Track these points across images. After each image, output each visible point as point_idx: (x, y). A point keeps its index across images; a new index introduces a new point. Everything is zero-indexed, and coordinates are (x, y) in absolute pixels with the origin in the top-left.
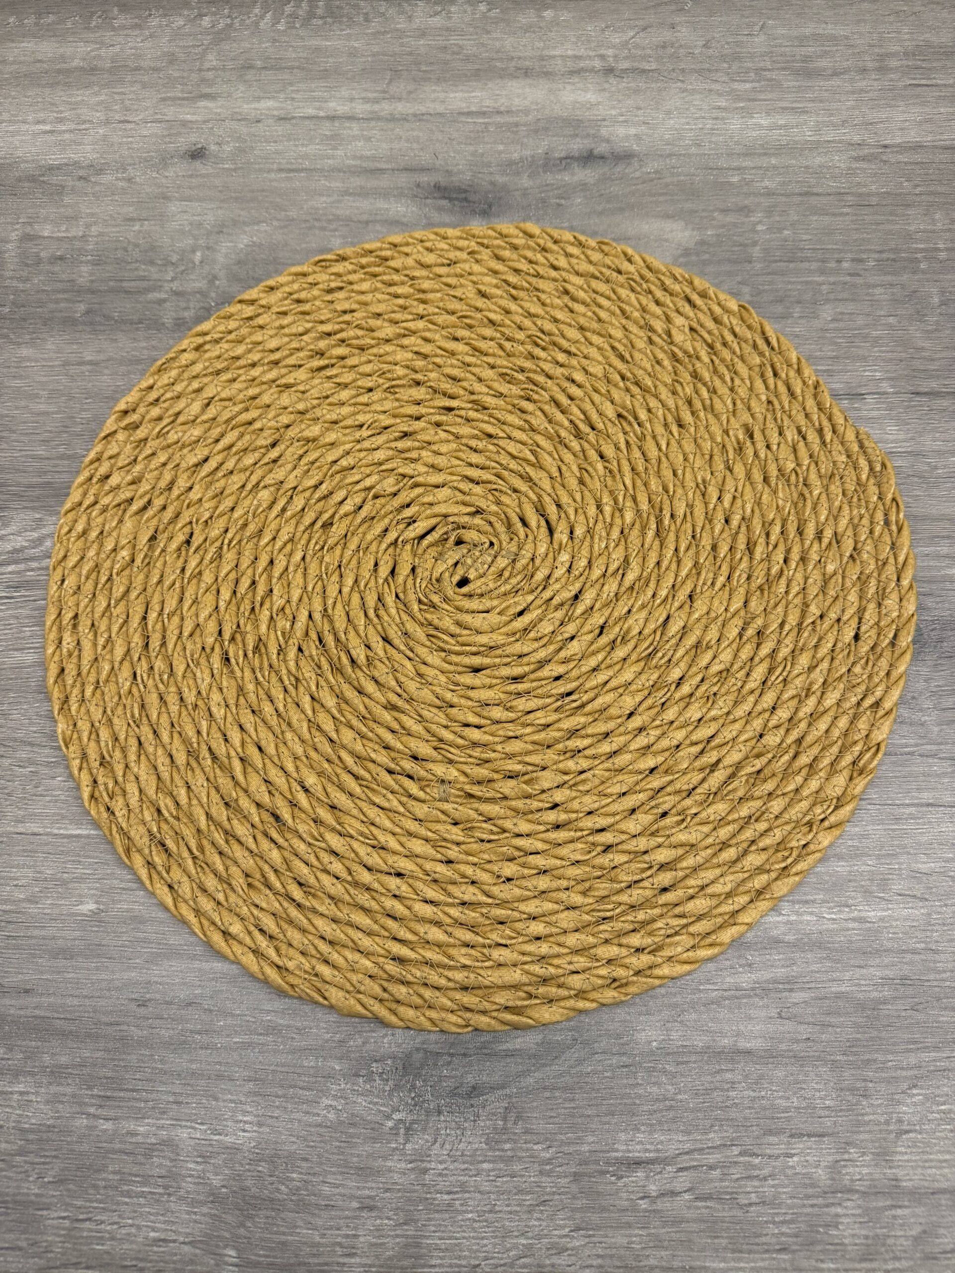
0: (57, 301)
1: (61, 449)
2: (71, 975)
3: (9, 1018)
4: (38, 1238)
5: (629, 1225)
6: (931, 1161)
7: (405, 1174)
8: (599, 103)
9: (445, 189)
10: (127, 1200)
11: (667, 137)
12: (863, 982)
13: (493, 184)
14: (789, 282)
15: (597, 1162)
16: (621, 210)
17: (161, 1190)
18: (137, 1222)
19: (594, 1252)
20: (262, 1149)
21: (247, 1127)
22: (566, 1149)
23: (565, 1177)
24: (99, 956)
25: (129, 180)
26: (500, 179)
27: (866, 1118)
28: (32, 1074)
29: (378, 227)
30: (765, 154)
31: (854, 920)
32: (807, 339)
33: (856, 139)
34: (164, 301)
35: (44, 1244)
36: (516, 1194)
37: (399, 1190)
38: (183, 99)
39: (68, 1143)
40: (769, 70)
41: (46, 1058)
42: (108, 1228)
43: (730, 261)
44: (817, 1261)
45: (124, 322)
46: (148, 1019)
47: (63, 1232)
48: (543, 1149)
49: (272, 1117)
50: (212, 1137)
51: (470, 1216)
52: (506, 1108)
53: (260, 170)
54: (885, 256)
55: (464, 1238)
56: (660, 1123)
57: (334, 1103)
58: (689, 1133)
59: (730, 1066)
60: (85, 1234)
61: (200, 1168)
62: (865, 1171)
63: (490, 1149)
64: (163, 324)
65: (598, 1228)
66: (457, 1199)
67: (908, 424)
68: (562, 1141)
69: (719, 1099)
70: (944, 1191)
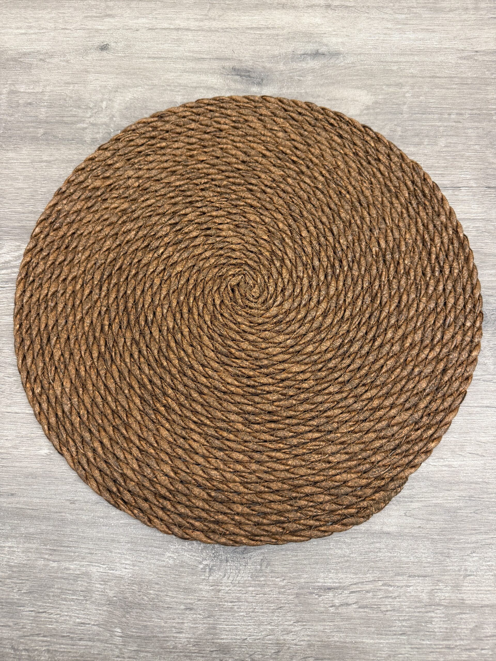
0: (28, 127)
1: (30, 208)
2: (35, 487)
3: (3, 509)
4: (19, 621)
5: (324, 620)
6: (481, 590)
7: (208, 592)
8: (322, 24)
9: (238, 70)
10: (64, 602)
11: (359, 43)
12: (449, 498)
13: (264, 67)
14: (423, 125)
15: (308, 588)
16: (333, 83)
17: (82, 598)
18: (70, 614)
19: (306, 633)
20: (135, 578)
21: (127, 567)
22: (293, 581)
23: (292, 595)
24: (50, 477)
25: (67, 61)
26: (268, 65)
27: (448, 568)
28: (15, 537)
29: (202, 90)
30: (412, 54)
31: (445, 466)
32: (431, 157)
33: (461, 47)
34: (86, 128)
35: (22, 624)
36: (266, 603)
37: (206, 600)
38: (97, 17)
39: (34, 573)
40: (415, 8)
41: (22, 529)
42: (55, 616)
43: (390, 113)
44: (420, 640)
45: (63, 139)
46: (76, 510)
47: (31, 618)
48: (281, 581)
49: (140, 562)
50: (109, 571)
51: (242, 614)
52: (262, 560)
53: (138, 57)
54: (474, 112)
55: (238, 625)
56: (342, 568)
57: (172, 555)
58: (356, 574)
59: (379, 540)
60: (43, 619)
61: (102, 587)
62: (447, 595)
63: (253, 580)
64: (85, 141)
65: (308, 621)
66: (236, 605)
67: (483, 204)
68: (290, 577)
69: (372, 557)
70: (487, 606)
